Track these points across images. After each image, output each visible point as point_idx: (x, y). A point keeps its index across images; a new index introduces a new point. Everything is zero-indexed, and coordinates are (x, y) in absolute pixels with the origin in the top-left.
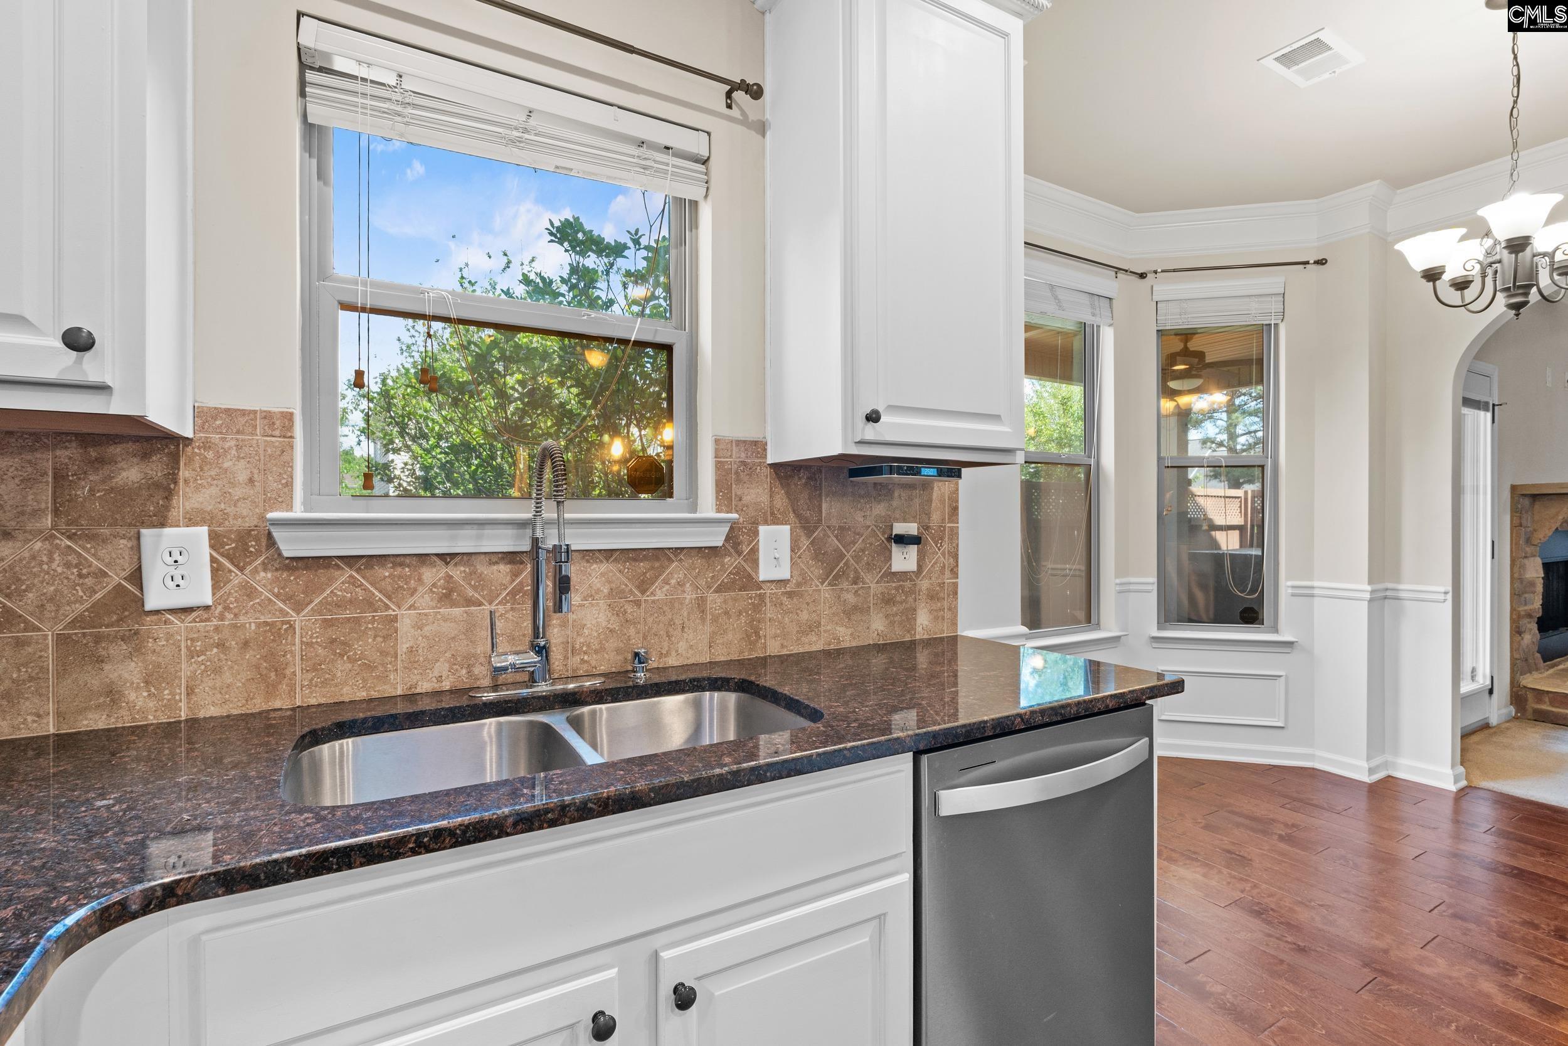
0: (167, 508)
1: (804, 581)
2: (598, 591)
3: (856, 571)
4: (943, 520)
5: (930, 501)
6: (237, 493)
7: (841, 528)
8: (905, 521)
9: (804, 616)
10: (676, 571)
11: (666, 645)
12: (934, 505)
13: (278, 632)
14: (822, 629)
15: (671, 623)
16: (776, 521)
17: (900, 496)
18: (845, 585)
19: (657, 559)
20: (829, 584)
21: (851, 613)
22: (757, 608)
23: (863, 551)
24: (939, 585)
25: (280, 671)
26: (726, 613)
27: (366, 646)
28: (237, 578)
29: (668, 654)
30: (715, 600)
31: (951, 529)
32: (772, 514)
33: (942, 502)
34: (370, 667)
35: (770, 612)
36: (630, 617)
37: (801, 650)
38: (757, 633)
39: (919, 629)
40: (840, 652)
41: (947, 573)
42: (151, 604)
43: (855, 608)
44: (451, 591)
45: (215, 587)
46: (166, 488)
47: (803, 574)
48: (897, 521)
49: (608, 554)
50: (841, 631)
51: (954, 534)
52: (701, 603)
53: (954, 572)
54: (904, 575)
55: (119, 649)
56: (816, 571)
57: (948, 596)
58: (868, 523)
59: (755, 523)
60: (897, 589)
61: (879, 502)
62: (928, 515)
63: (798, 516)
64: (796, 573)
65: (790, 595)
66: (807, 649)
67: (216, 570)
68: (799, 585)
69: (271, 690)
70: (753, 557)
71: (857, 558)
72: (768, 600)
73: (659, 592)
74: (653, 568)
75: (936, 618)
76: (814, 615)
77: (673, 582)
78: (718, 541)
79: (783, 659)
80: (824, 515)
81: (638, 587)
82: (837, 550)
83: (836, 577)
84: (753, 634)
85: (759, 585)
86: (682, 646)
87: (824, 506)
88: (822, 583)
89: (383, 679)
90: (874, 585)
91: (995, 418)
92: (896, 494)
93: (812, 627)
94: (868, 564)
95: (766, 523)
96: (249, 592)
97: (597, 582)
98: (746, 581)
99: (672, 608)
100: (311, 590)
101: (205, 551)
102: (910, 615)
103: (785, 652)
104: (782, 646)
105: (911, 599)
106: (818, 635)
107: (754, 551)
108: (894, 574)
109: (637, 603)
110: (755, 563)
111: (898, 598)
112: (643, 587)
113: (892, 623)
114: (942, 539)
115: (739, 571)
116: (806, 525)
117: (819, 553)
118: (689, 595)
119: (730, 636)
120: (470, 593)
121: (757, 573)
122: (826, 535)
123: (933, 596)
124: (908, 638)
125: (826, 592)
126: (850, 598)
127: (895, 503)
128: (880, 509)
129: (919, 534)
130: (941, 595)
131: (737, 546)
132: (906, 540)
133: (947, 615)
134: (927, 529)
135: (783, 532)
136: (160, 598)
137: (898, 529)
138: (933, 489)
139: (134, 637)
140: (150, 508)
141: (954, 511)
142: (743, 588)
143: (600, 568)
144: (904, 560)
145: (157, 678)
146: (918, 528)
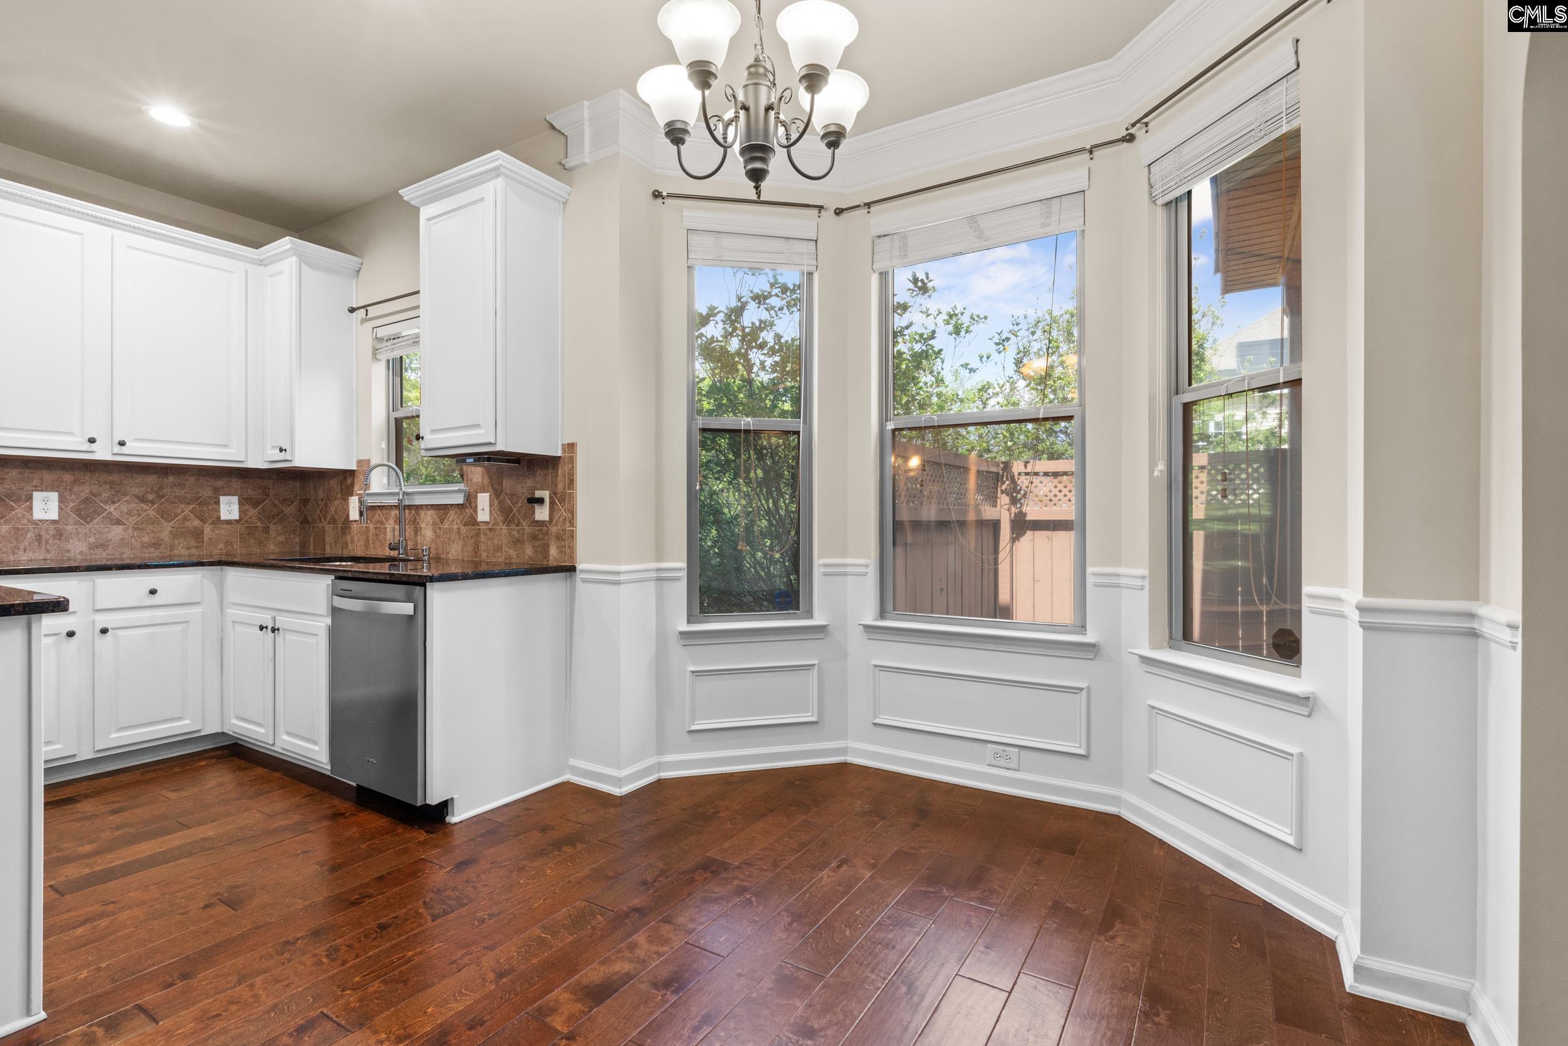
0: (352, 491)
1: (496, 523)
2: (430, 522)
3: (518, 519)
4: (565, 488)
5: (557, 476)
6: (362, 485)
7: (512, 494)
8: (542, 489)
9: (496, 542)
10: (451, 515)
11: (449, 549)
12: (559, 478)
13: (368, 529)
14: (504, 550)
15: (450, 539)
16: (485, 492)
17: (540, 474)
18: (513, 527)
19: (445, 509)
20: (506, 526)
21: (516, 543)
22: (478, 535)
23: (521, 507)
24: (563, 530)
25: (368, 541)
26: (467, 536)
28: (362, 512)
29: (450, 553)
30: (463, 529)
31: (570, 494)
32: (483, 486)
33: (564, 475)
35: (482, 538)
36: (438, 534)
38: (479, 548)
39: (551, 558)
41: (567, 523)
43: (518, 540)
45: (359, 515)
46: (352, 485)
47: (495, 519)
48: (538, 489)
49: (432, 507)
50: (512, 552)
51: (572, 498)
52: (459, 530)
53: (572, 522)
54: (542, 523)
55: (347, 532)
56: (500, 519)
57: (568, 538)
58: (524, 491)
59: (477, 492)
60: (539, 531)
61: (529, 478)
62: (556, 485)
63: (493, 488)
64: (492, 518)
65: (490, 530)
67: (359, 509)
68: (494, 525)
69: (367, 549)
70: (475, 509)
71: (519, 511)
72: (482, 532)
73: (447, 525)
74: (444, 513)
75: (561, 552)
77: (450, 520)
78: (462, 501)
80: (503, 485)
82: (510, 506)
83: (509, 522)
84: (477, 548)
85: (478, 524)
86: (454, 550)
87: (504, 482)
88: (503, 525)
90: (526, 528)
92: (538, 473)
94: (524, 515)
95: (481, 492)
96: (364, 517)
97: (429, 518)
98: (473, 521)
99: (450, 532)
100: (373, 517)
101: (357, 504)
102: (546, 548)
104: (487, 557)
105: (546, 538)
107: (476, 506)
108: (537, 522)
109: (440, 528)
110: (477, 512)
111: (539, 537)
112: (442, 522)
113: (536, 551)
114: (564, 500)
115: (471, 516)
116: (496, 492)
117: (501, 507)
118: (455, 527)
119: (469, 548)
121: (478, 517)
122: (504, 498)
123: (559, 538)
124: (544, 559)
125: (505, 529)
126: (516, 534)
127: (537, 479)
128: (529, 483)
129: (551, 498)
130: (564, 537)
131: (470, 503)
132: (541, 501)
133: (568, 551)
134: (555, 494)
135: (487, 495)
136: (351, 518)
137: (538, 494)
138: (558, 468)
139: (349, 528)
140: (348, 491)
141: (572, 482)
142: (473, 525)
143: (431, 512)
144: (542, 513)
145: (352, 541)
146: (550, 494)
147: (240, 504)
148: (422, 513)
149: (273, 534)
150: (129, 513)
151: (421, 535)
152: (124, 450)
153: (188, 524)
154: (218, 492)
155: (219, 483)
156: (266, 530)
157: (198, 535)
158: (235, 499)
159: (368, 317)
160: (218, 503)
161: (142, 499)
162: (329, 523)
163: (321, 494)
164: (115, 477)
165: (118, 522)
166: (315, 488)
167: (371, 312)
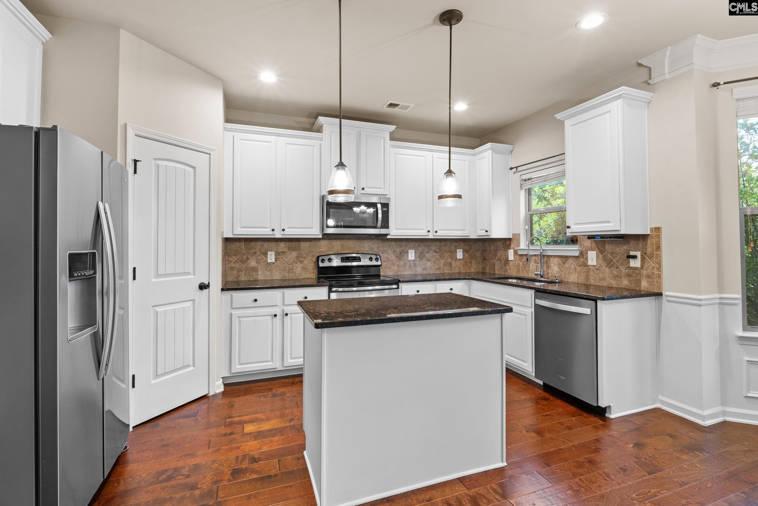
0: (510, 247)
1: (601, 266)
2: (556, 263)
3: (617, 265)
5: (646, 244)
6: (515, 245)
7: (612, 253)
8: (635, 251)
9: (601, 276)
10: (570, 261)
11: (568, 276)
12: (648, 246)
13: (519, 265)
14: (606, 280)
15: (569, 272)
16: (593, 250)
17: (633, 243)
18: (613, 269)
19: (566, 258)
20: (608, 268)
21: (615, 277)
22: (588, 272)
23: (620, 259)
24: (652, 273)
25: (519, 270)
26: (581, 272)
27: (527, 268)
28: (516, 257)
29: (569, 279)
30: (578, 268)
31: (657, 254)
32: (592, 248)
33: (652, 244)
34: (527, 272)
35: (591, 273)
36: (561, 269)
37: (600, 285)
38: (588, 278)
39: (642, 287)
40: (612, 288)
41: (655, 270)
42: (509, 259)
43: (617, 276)
44: (536, 261)
45: (514, 258)
46: (510, 244)
47: (600, 264)
48: (632, 251)
49: (558, 256)
50: (612, 282)
51: (659, 257)
52: (575, 268)
53: (659, 268)
54: (635, 268)
55: (507, 265)
56: (604, 264)
57: (656, 277)
58: (621, 251)
59: (587, 251)
60: (633, 272)
61: (625, 245)
62: (646, 249)
63: (599, 249)
64: (598, 264)
65: (597, 269)
66: (602, 284)
67: (514, 255)
68: (599, 267)
69: (518, 274)
70: (587, 259)
71: (618, 261)
72: (591, 270)
73: (567, 265)
74: (565, 260)
75: (651, 284)
76: (604, 276)
77: (569, 263)
78: (577, 255)
79: (595, 286)
80: (606, 249)
81: (563, 264)
82: (610, 259)
83: (610, 266)
84: (587, 278)
85: (588, 266)
86: (571, 278)
87: (606, 246)
88: (606, 268)
89: (529, 274)
90: (623, 270)
92: (632, 242)
93: (604, 279)
94: (621, 263)
95: (590, 250)
96: (517, 259)
98: (585, 265)
99: (569, 269)
100: (522, 259)
101: (513, 253)
102: (639, 282)
103: (596, 284)
104: (595, 282)
105: (639, 276)
106: (605, 281)
107: (587, 257)
108: (631, 267)
109: (563, 267)
110: (587, 260)
111: (633, 275)
112: (564, 263)
113: (631, 283)
114: (653, 257)
115: (583, 262)
116: (601, 251)
117: (605, 259)
118: (573, 267)
119: (582, 277)
120: (538, 262)
121: (588, 263)
122: (607, 254)
123: (648, 276)
124: (638, 289)
125: (607, 270)
126: (615, 273)
127: (631, 245)
128: (625, 247)
129: (642, 255)
130: (653, 277)
131: (583, 256)
132: (635, 257)
133: (656, 284)
134: (645, 253)
135: (594, 253)
136: (510, 259)
137: (632, 253)
138: (648, 240)
139: (508, 263)
140: (508, 247)
141: (658, 248)
142: (585, 266)
143: (556, 259)
144: (635, 263)
145: (510, 269)
146: (641, 254)
147: (463, 252)
148: (552, 259)
149: (473, 264)
150: (432, 257)
151: (551, 269)
152: (437, 234)
153: (448, 261)
154: (456, 248)
155: (457, 244)
156: (471, 263)
157: (451, 265)
158: (461, 250)
159: (517, 171)
160: (456, 252)
161: (435, 251)
162: (497, 261)
163: (493, 248)
164: (428, 244)
165: (429, 260)
166: (490, 246)
167: (519, 169)
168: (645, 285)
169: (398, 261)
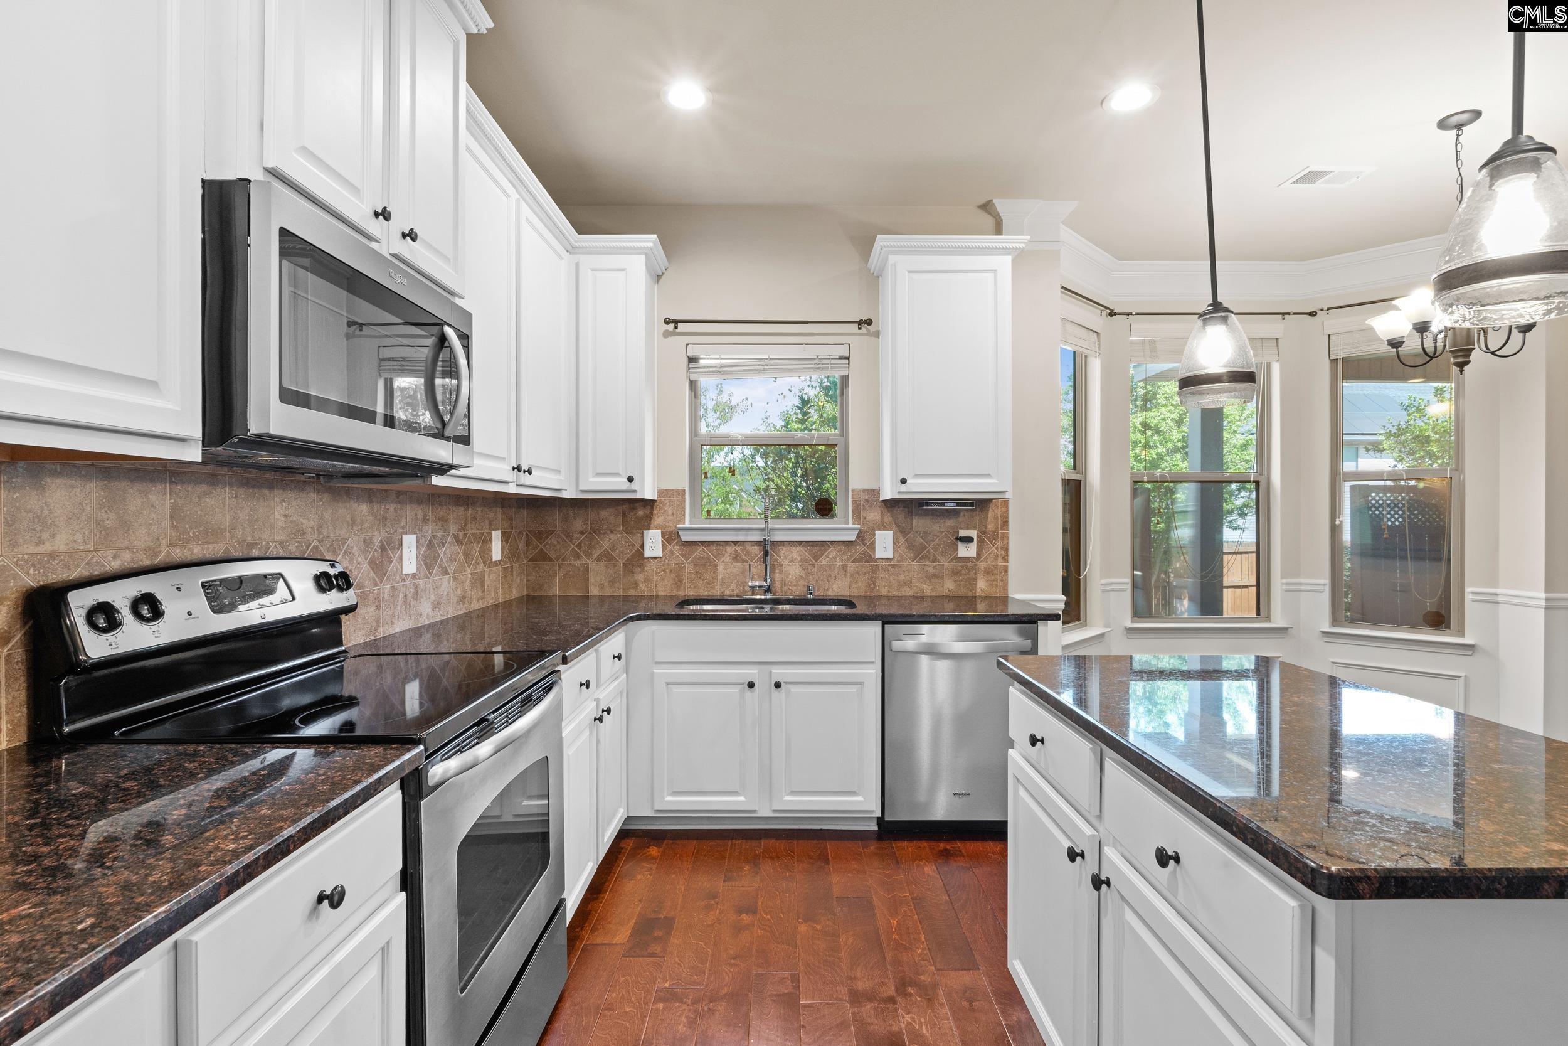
0: (650, 523)
1: (901, 560)
2: (796, 559)
3: (934, 556)
4: (997, 528)
5: (986, 516)
6: (669, 518)
7: (924, 533)
8: (968, 529)
9: (902, 577)
10: (832, 552)
11: (827, 585)
12: (989, 520)
13: (680, 568)
14: (913, 585)
15: (829, 575)
16: (885, 529)
17: (964, 515)
18: (927, 563)
19: (823, 546)
20: (917, 562)
21: (930, 577)
22: (874, 572)
23: (939, 545)
24: (994, 566)
25: (681, 581)
26: (858, 573)
27: (707, 575)
28: (669, 548)
29: (828, 590)
30: (852, 567)
31: (1003, 534)
32: (883, 525)
33: (996, 518)
34: (708, 583)
35: (882, 574)
36: (810, 571)
37: (900, 595)
38: (875, 584)
39: (978, 590)
40: (923, 598)
41: (1000, 560)
42: (646, 556)
43: (934, 576)
44: (737, 556)
45: (663, 551)
46: (649, 517)
47: (901, 556)
48: (962, 529)
49: (800, 543)
50: (924, 587)
51: (1005, 537)
52: (844, 568)
53: (1005, 558)
54: (967, 560)
55: (638, 570)
56: (909, 555)
57: (1001, 572)
58: (942, 530)
59: (873, 530)
60: (962, 567)
61: (950, 519)
62: (986, 526)
63: (898, 526)
64: (897, 555)
65: (893, 566)
66: (903, 594)
67: (663, 545)
68: (898, 561)
69: (678, 590)
70: (872, 546)
71: (936, 549)
72: (880, 568)
73: (824, 561)
74: (820, 550)
75: (991, 585)
76: (908, 577)
77: (831, 557)
78: (853, 538)
79: (889, 598)
80: (914, 525)
81: (813, 558)
82: (922, 544)
83: (922, 558)
84: (872, 583)
85: (875, 560)
86: (835, 587)
87: (914, 521)
88: (913, 561)
89: (713, 588)
90: (946, 564)
91: (988, 475)
92: (962, 514)
93: (907, 583)
94: (942, 552)
95: (880, 530)
96: (672, 553)
97: (795, 555)
98: (868, 557)
99: (830, 568)
100: (691, 553)
101: (660, 538)
102: (972, 582)
103: (890, 595)
105: (972, 573)
106: (911, 588)
107: (873, 544)
108: (961, 558)
109: (813, 565)
110: (874, 549)
111: (963, 572)
112: (816, 558)
113: (959, 585)
114: (996, 539)
115: (864, 553)
116: (903, 531)
117: (910, 546)
118: (838, 563)
119: (860, 584)
120: (744, 557)
121: (874, 554)
122: (915, 536)
123: (987, 572)
124: (970, 594)
125: (915, 565)
126: (931, 570)
127: (960, 519)
128: (949, 524)
129: (978, 537)
130: (995, 572)
131: (863, 541)
132: (969, 540)
133: (1000, 584)
134: (984, 533)
135: (889, 534)
136: (648, 553)
137: (963, 533)
138: (988, 511)
139: (642, 566)
140: (646, 523)
141: (1005, 523)
142: (867, 561)
143: (796, 552)
144: (967, 551)
145: (647, 580)
146: (977, 534)
147: (502, 540)
148: (783, 551)
149: (515, 574)
150: (451, 558)
151: (781, 572)
153: (478, 569)
154: (491, 527)
155: (492, 513)
156: (513, 570)
157: (482, 581)
158: (499, 533)
159: (677, 330)
160: (491, 540)
161: (457, 539)
162: (598, 560)
163: (578, 525)
165: (446, 571)
166: (566, 519)
167: (682, 327)
168: (983, 587)
169: (376, 585)
